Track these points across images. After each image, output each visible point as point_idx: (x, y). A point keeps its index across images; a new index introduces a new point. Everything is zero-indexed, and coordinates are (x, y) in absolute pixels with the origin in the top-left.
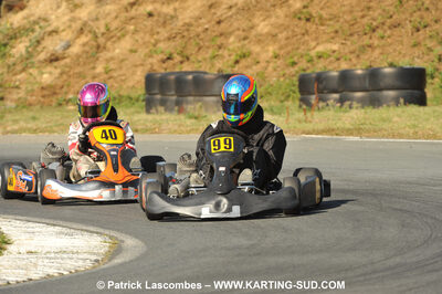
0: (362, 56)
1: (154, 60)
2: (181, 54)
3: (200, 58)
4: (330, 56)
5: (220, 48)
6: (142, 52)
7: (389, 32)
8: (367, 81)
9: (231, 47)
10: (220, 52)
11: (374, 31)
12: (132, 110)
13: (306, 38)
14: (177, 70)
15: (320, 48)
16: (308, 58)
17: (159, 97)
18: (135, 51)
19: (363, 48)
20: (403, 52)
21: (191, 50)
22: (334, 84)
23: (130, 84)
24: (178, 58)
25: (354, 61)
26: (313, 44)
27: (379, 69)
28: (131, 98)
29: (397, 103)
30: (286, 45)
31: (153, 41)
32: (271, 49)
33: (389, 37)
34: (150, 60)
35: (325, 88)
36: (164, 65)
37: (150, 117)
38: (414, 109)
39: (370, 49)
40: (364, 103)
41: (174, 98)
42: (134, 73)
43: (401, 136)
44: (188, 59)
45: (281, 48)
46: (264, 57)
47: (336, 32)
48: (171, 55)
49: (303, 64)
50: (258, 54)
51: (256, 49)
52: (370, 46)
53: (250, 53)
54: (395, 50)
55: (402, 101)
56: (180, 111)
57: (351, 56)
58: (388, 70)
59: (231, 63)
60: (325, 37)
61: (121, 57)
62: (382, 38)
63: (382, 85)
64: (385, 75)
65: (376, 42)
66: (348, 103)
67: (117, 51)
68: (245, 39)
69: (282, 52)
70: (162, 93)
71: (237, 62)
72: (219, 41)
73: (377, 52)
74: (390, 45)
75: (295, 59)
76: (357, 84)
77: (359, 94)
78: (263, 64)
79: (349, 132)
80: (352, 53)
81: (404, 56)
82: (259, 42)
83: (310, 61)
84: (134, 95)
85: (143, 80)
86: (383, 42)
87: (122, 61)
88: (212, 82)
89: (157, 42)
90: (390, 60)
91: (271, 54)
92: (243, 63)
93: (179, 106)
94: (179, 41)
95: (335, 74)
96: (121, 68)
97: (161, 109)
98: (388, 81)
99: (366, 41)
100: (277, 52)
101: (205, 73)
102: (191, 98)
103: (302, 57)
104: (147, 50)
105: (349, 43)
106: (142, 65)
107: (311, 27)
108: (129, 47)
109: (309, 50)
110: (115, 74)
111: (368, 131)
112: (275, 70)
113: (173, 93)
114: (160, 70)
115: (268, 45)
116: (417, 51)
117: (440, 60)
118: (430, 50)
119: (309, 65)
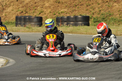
0: (73, 13)
1: (18, 13)
2: (25, 11)
3: (30, 12)
4: (64, 12)
5: (36, 10)
6: (15, 10)
8: (74, 19)
9: (38, 10)
10: (36, 11)
11: (76, 6)
12: (12, 26)
13: (58, 7)
14: (24, 15)
15: (62, 10)
16: (59, 13)
17: (19, 22)
18: (13, 10)
19: (73, 11)
20: (84, 12)
21: (28, 10)
22: (65, 20)
23: (12, 19)
24: (24, 12)
25: (71, 14)
26: (60, 9)
27: (77, 16)
28: (12, 23)
29: (82, 25)
30: (53, 9)
31: (18, 8)
32: (49, 10)
33: (80, 8)
34: (17, 13)
35: (63, 21)
36: (21, 14)
37: (17, 28)
38: (86, 27)
40: (73, 25)
41: (23, 23)
42: (12, 16)
43: (83, 34)
44: (27, 12)
45: (52, 10)
46: (47, 12)
47: (66, 6)
48: (23, 11)
49: (57, 14)
50: (46, 12)
51: (45, 10)
52: (75, 10)
53: (43, 11)
54: (81, 11)
55: (83, 24)
56: (25, 26)
58: (80, 16)
59: (38, 14)
60: (63, 7)
61: (9, 12)
63: (78, 20)
64: (79, 18)
65: (77, 9)
66: (69, 25)
67: (8, 10)
68: (42, 7)
69: (52, 11)
70: (20, 21)
71: (40, 14)
72: (35, 8)
73: (77, 11)
74: (80, 10)
75: (55, 13)
76: (71, 20)
77: (72, 23)
78: (47, 14)
79: (69, 32)
80: (70, 12)
81: (84, 13)
82: (46, 8)
84: (12, 22)
85: (15, 18)
87: (10, 13)
88: (33, 19)
89: (19, 8)
90: (80, 14)
91: (49, 12)
92: (42, 14)
93: (24, 25)
94: (25, 8)
95: (66, 17)
96: (9, 15)
97: (20, 26)
99: (74, 9)
100: (51, 11)
101: (32, 16)
102: (28, 23)
103: (57, 12)
104: (16, 10)
105: (69, 9)
106: (15, 14)
107: (60, 5)
108: (11, 9)
109: (59, 11)
110: (8, 16)
111: (74, 32)
112: (50, 16)
113: (23, 21)
114: (20, 15)
115: (48, 9)
116: (87, 12)
117: (93, 14)
118: (91, 11)
119: (59, 15)
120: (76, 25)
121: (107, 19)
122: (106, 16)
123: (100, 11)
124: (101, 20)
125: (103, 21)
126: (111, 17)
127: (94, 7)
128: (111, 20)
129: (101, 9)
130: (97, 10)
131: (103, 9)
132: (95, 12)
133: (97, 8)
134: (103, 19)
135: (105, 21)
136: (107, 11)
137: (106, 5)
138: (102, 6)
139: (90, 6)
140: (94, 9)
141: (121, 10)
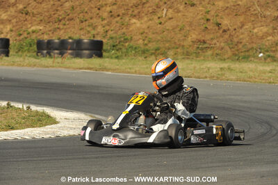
0: (55, 33)
4: (39, 32)
7: (67, 22)
8: (75, 45)
11: (60, 21)
13: (26, 22)
15: (33, 28)
19: (55, 29)
20: (75, 32)
25: (51, 35)
26: (29, 26)
32: (9, 27)
33: (68, 24)
39: (58, 30)
46: (5, 30)
47: (41, 21)
52: (58, 28)
54: (71, 31)
57: (50, 33)
60: (36, 23)
62: (65, 25)
65: (61, 27)
69: (14, 29)
73: (62, 32)
74: (69, 28)
75: (21, 33)
77: (70, 51)
78: (5, 34)
80: (50, 31)
83: (28, 34)
86: (65, 27)
95: (57, 41)
98: (86, 46)
99: (57, 26)
103: (24, 31)
105: (47, 26)
107: (28, 18)
109: (28, 28)
112: (11, 37)
115: (7, 25)
116: (82, 32)
117: (94, 37)
118: (89, 32)
119: (29, 36)
121: (121, 47)
122: (118, 41)
123: (107, 31)
124: (109, 48)
125: (113, 50)
126: (127, 44)
127: (94, 25)
128: (130, 49)
129: (107, 28)
130: (100, 29)
131: (112, 28)
132: (97, 34)
133: (100, 27)
134: (114, 46)
135: (117, 50)
136: (119, 33)
137: (117, 22)
138: (109, 24)
139: (87, 22)
140: (94, 28)
141: (146, 31)
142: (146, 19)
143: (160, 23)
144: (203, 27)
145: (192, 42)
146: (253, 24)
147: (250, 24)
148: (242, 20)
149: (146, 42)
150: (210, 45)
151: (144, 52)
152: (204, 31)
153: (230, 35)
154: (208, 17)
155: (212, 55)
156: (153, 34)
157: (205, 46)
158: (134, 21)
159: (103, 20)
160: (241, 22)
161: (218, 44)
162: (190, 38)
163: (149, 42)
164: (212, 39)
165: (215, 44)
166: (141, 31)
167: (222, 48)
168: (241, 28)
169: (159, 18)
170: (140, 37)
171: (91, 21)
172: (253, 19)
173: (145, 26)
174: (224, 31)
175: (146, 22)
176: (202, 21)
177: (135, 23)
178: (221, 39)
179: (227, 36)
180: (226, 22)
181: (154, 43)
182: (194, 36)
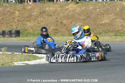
120: (11, 37)
122: (22, 31)
126: (26, 32)
129: (17, 26)
133: (14, 26)
135: (22, 34)
137: (21, 24)
138: (18, 24)
139: (9, 24)
140: (12, 26)
141: (33, 26)
142: (32, 22)
143: (38, 23)
144: (55, 24)
145: (52, 30)
146: (76, 22)
147: (74, 22)
148: (71, 20)
149: (34, 31)
150: (59, 31)
151: (33, 35)
152: (56, 25)
153: (67, 26)
154: (57, 20)
155: (61, 35)
156: (36, 27)
157: (58, 31)
158: (28, 23)
159: (15, 23)
160: (71, 22)
161: (63, 30)
162: (51, 28)
163: (35, 31)
164: (60, 28)
165: (61, 30)
166: (31, 27)
167: (64, 32)
168: (71, 24)
169: (38, 21)
170: (31, 29)
171: (11, 24)
172: (75, 20)
173: (32, 25)
174: (64, 25)
175: (33, 23)
176: (55, 22)
177: (28, 24)
178: (63, 28)
179: (65, 27)
180: (65, 22)
181: (37, 31)
182: (52, 28)
